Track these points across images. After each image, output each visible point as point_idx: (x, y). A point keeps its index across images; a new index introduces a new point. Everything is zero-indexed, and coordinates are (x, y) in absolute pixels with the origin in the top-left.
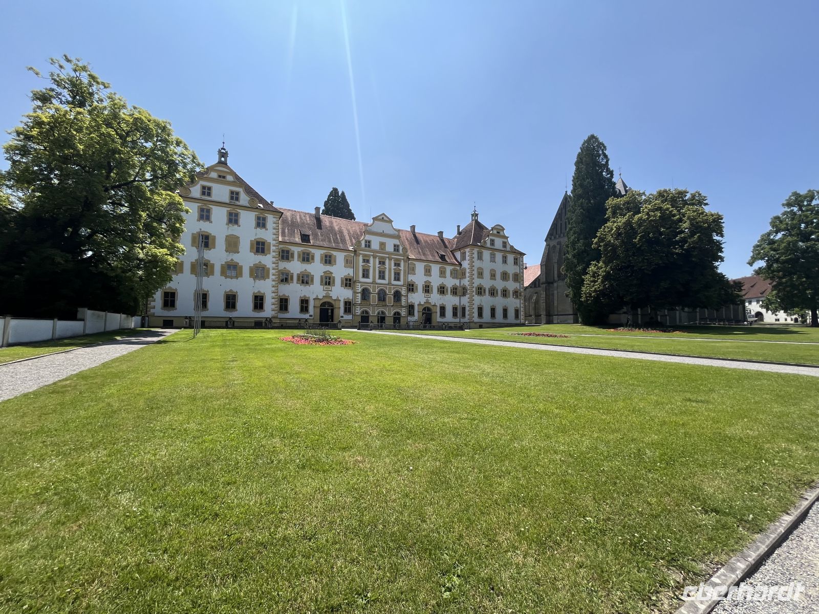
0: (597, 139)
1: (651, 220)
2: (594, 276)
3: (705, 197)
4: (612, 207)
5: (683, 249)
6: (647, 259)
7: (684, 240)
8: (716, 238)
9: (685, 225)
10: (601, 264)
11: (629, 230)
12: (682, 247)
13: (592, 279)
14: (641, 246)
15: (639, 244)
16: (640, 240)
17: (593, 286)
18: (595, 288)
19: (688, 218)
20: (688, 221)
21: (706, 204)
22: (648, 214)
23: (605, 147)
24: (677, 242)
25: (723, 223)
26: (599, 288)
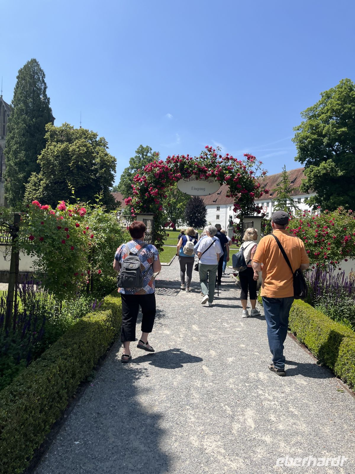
0: (38, 65)
1: (81, 153)
2: (35, 185)
3: (107, 142)
4: (51, 131)
5: (96, 177)
6: (75, 180)
7: (96, 170)
8: (112, 172)
9: (98, 160)
10: (40, 176)
11: (65, 155)
12: (95, 174)
13: (34, 188)
14: (73, 169)
15: (72, 167)
16: (73, 165)
17: (35, 194)
18: (37, 196)
19: (100, 156)
20: (99, 158)
21: (107, 148)
22: (78, 147)
23: (44, 75)
24: (92, 171)
25: (116, 164)
26: (39, 196)
